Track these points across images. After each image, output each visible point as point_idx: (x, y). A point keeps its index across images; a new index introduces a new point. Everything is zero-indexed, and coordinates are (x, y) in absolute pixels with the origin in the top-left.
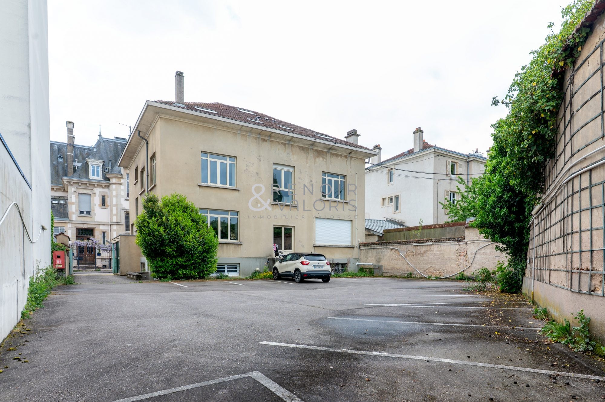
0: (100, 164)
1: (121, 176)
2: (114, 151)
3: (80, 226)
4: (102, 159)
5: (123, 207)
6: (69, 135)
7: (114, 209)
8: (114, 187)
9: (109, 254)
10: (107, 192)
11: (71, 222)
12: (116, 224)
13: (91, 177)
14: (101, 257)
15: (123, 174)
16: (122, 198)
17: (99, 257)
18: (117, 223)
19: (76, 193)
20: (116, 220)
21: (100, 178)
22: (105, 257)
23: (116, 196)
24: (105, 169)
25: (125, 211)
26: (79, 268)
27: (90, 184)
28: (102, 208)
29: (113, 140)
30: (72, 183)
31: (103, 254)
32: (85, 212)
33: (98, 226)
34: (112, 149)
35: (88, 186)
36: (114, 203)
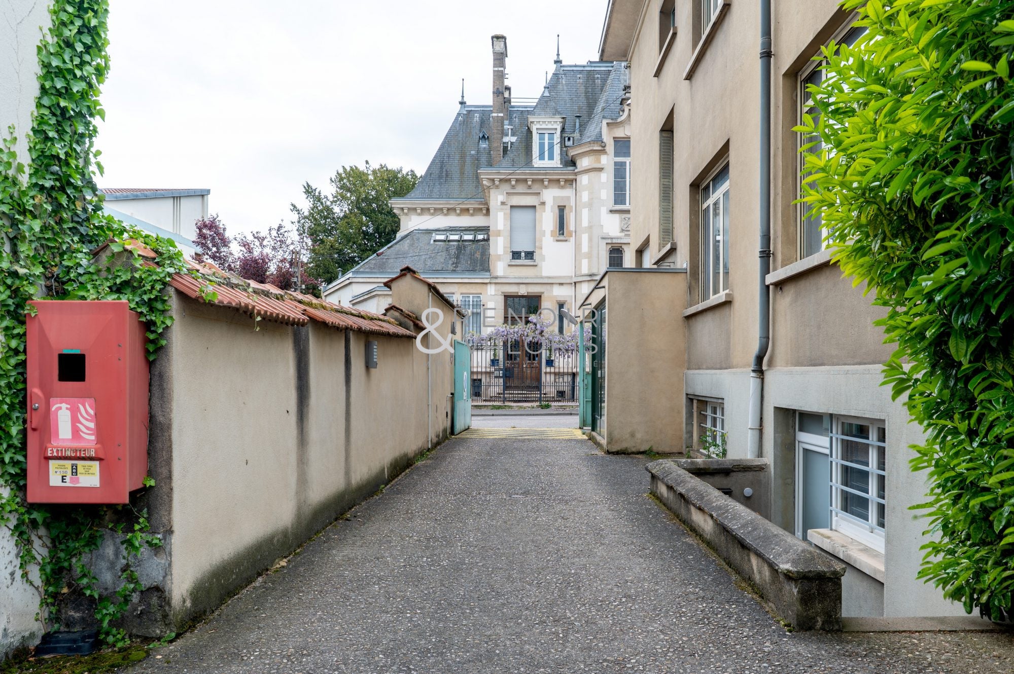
0: (555, 126)
1: (600, 148)
2: (586, 92)
3: (512, 290)
4: (559, 113)
5: (605, 231)
6: (496, 69)
7: (585, 238)
8: (584, 180)
9: (570, 360)
10: (568, 198)
11: (496, 281)
12: (589, 278)
13: (537, 163)
14: (552, 370)
15: (605, 140)
16: (602, 208)
17: (548, 370)
18: (590, 275)
19: (504, 207)
20: (589, 269)
21: (556, 162)
22: (561, 370)
23: (590, 205)
24: (567, 139)
25: (609, 241)
26: (505, 400)
27: (534, 181)
28: (557, 241)
29: (584, 67)
30: (497, 183)
31: (557, 360)
32: (523, 254)
33: (548, 287)
34: (582, 89)
35: (529, 187)
36: (585, 223)
